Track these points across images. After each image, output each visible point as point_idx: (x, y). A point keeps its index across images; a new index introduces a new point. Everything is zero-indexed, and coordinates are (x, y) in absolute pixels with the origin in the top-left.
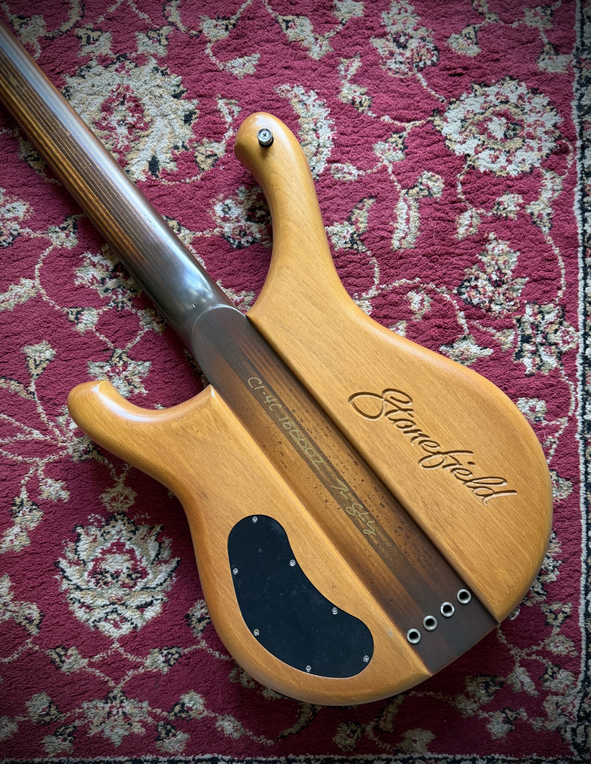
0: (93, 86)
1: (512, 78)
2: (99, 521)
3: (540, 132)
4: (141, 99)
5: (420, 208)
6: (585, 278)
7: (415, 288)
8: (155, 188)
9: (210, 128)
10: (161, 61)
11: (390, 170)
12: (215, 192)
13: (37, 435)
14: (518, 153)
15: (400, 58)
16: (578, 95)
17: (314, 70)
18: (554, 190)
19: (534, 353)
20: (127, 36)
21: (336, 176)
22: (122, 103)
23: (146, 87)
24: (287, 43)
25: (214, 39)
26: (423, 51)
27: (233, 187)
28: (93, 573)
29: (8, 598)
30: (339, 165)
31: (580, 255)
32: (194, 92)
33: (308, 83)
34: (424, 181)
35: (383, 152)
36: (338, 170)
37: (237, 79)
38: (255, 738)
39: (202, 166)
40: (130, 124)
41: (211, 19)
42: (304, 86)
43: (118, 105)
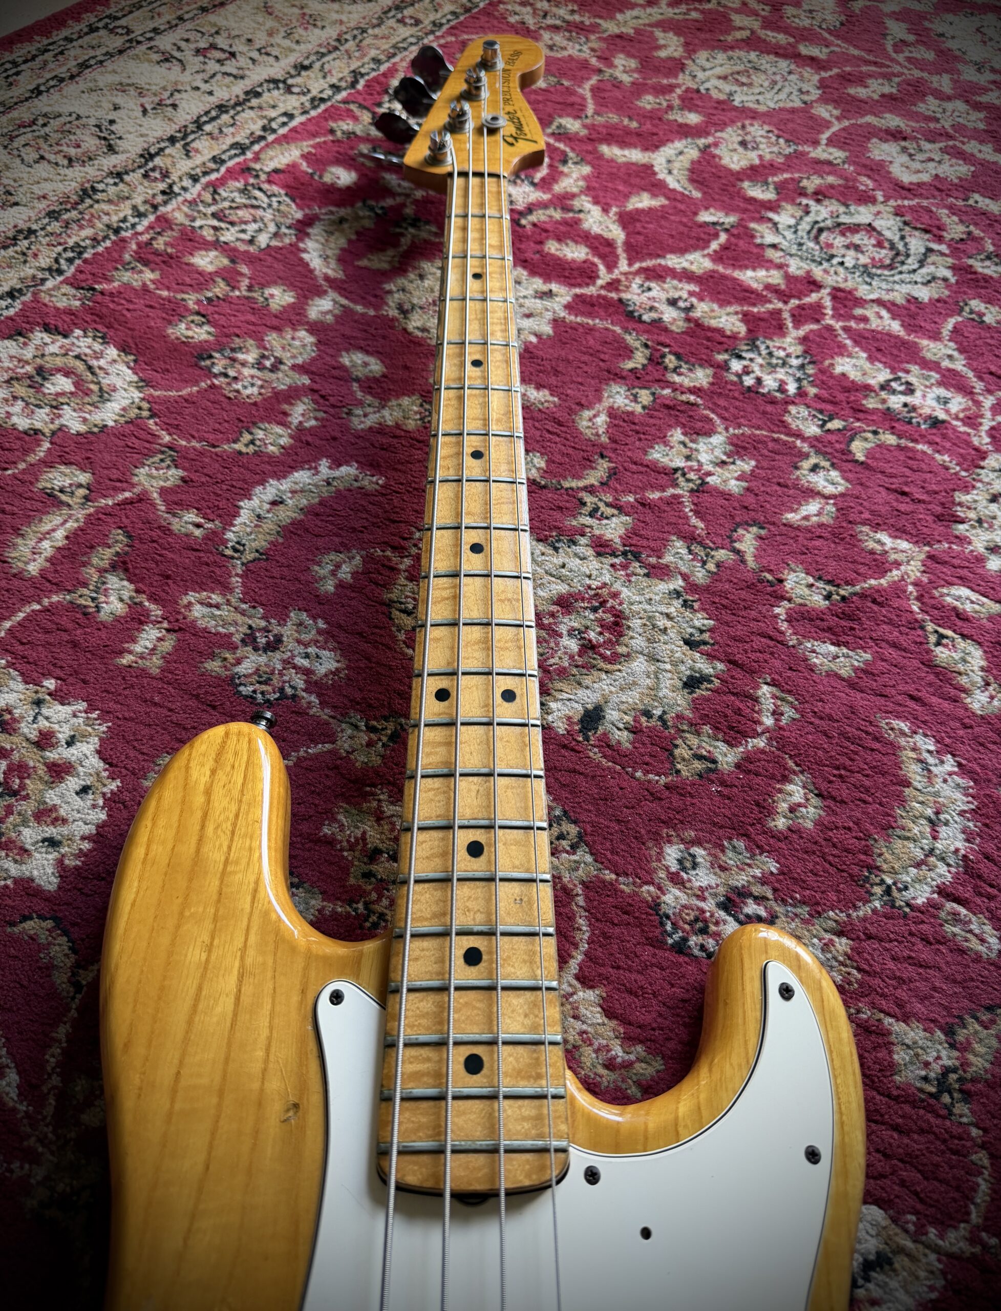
0: (563, 566)
4: (628, 619)
8: (572, 753)
9: (726, 716)
10: (692, 587)
12: (682, 822)
17: (965, 727)
20: (657, 534)
22: (595, 610)
23: (648, 607)
24: (930, 664)
25: (799, 601)
27: (721, 832)
30: (963, 911)
32: (725, 652)
33: (947, 741)
36: (956, 918)
37: (812, 670)
39: (679, 766)
40: (590, 641)
41: (807, 574)
42: (938, 742)
43: (586, 608)
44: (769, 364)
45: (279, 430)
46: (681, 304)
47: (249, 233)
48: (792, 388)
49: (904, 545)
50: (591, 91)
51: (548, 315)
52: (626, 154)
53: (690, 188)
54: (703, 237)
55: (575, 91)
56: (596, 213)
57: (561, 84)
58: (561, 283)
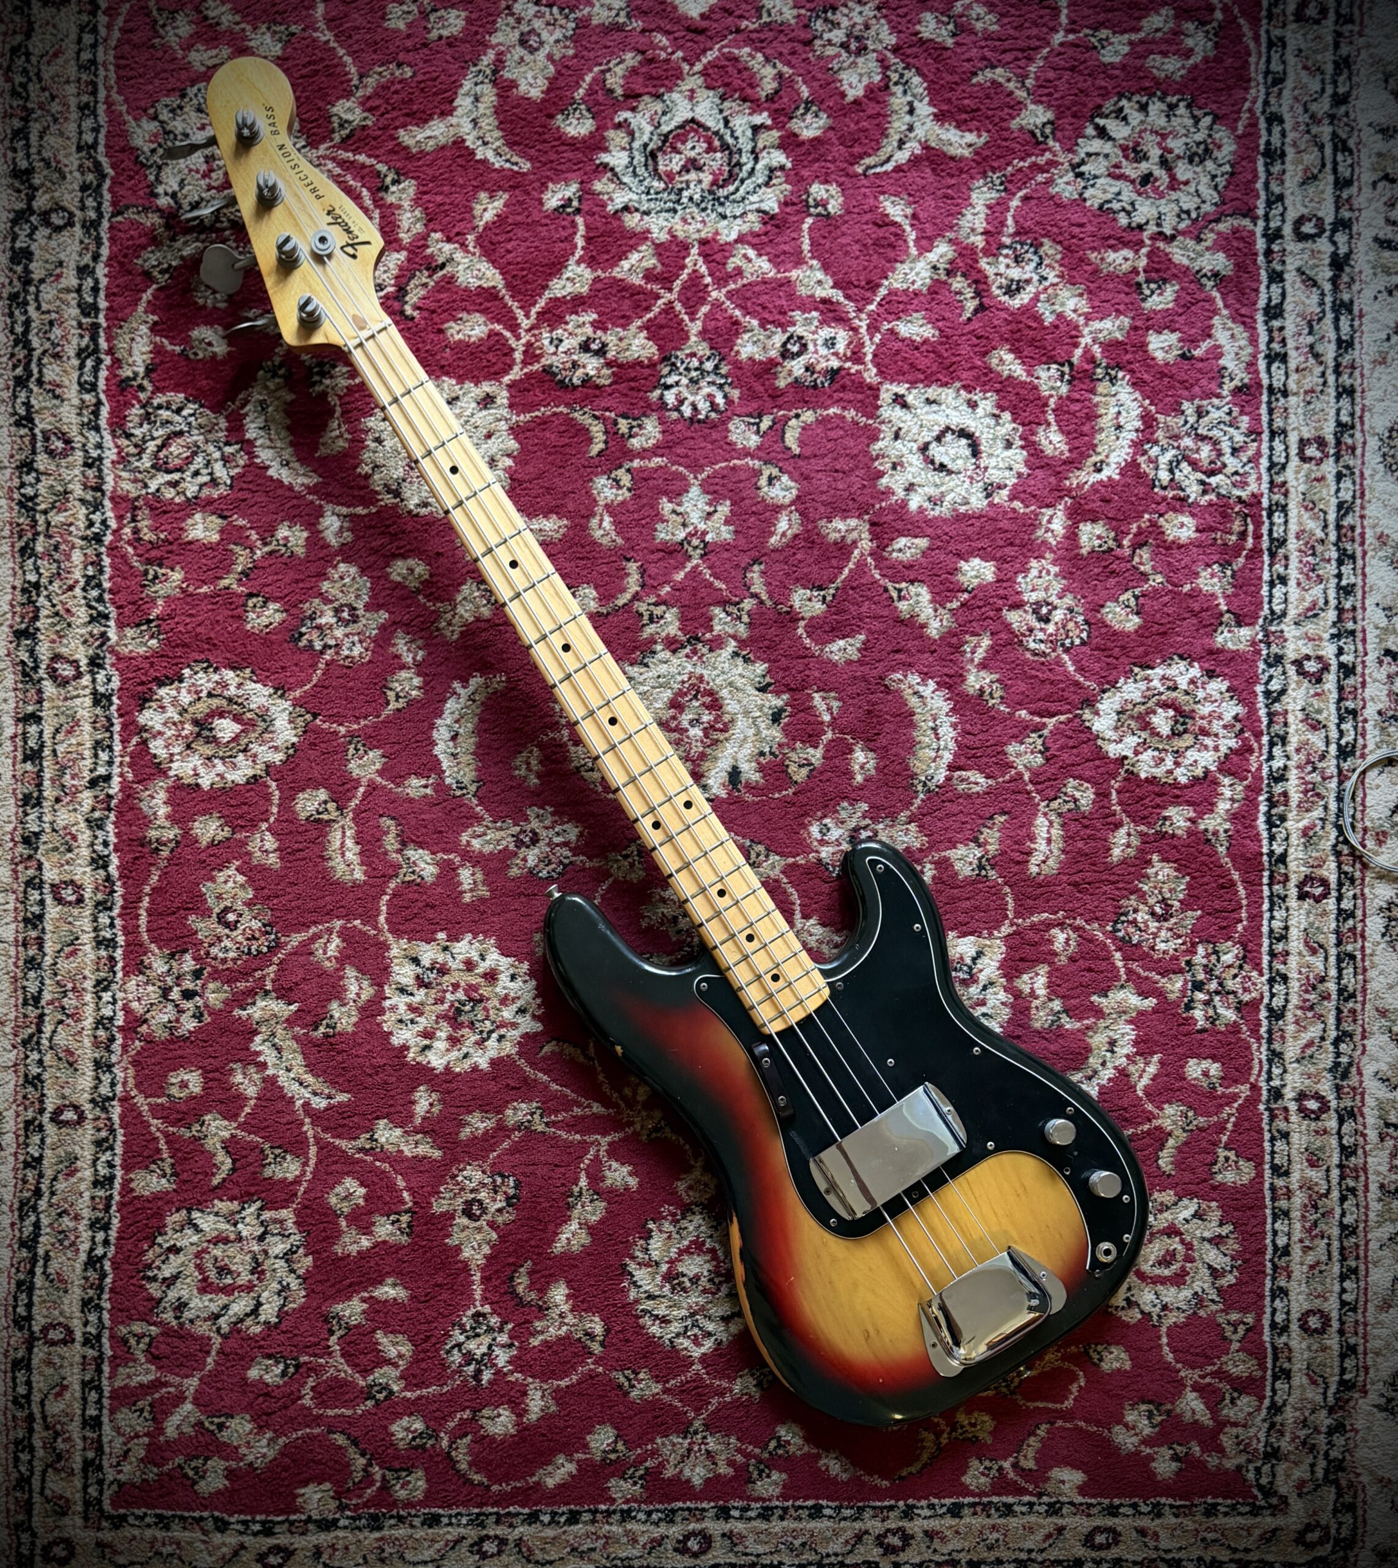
0: (659, 676)
1: (1182, 658)
2: (674, 1215)
3: (1216, 726)
5: (1063, 825)
6: (1271, 910)
7: (1061, 925)
8: (737, 805)
9: (804, 730)
10: (743, 643)
11: (1026, 777)
12: (812, 810)
13: (597, 1108)
14: (1189, 753)
15: (1041, 636)
16: (1265, 678)
17: (933, 652)
18: (1232, 800)
19: (1207, 1003)
20: (700, 611)
21: (960, 788)
22: (696, 698)
23: (724, 676)
24: (900, 620)
25: (808, 616)
26: (1071, 625)
27: (833, 802)
28: (669, 1277)
29: (565, 1308)
30: (963, 773)
31: (1265, 880)
32: (784, 684)
33: (926, 670)
34: (1069, 790)
35: (1019, 755)
36: (962, 779)
37: (836, 666)
38: (866, 1478)
40: (706, 724)
41: (805, 589)
42: (920, 674)
43: (690, 700)
44: (691, 380)
45: (404, 674)
46: (594, 347)
47: (204, 471)
48: (720, 400)
49: (853, 522)
50: (330, 29)
51: (503, 426)
52: (428, 133)
53: (515, 159)
54: (564, 234)
55: (314, 40)
56: (459, 256)
57: (293, 34)
58: (488, 377)
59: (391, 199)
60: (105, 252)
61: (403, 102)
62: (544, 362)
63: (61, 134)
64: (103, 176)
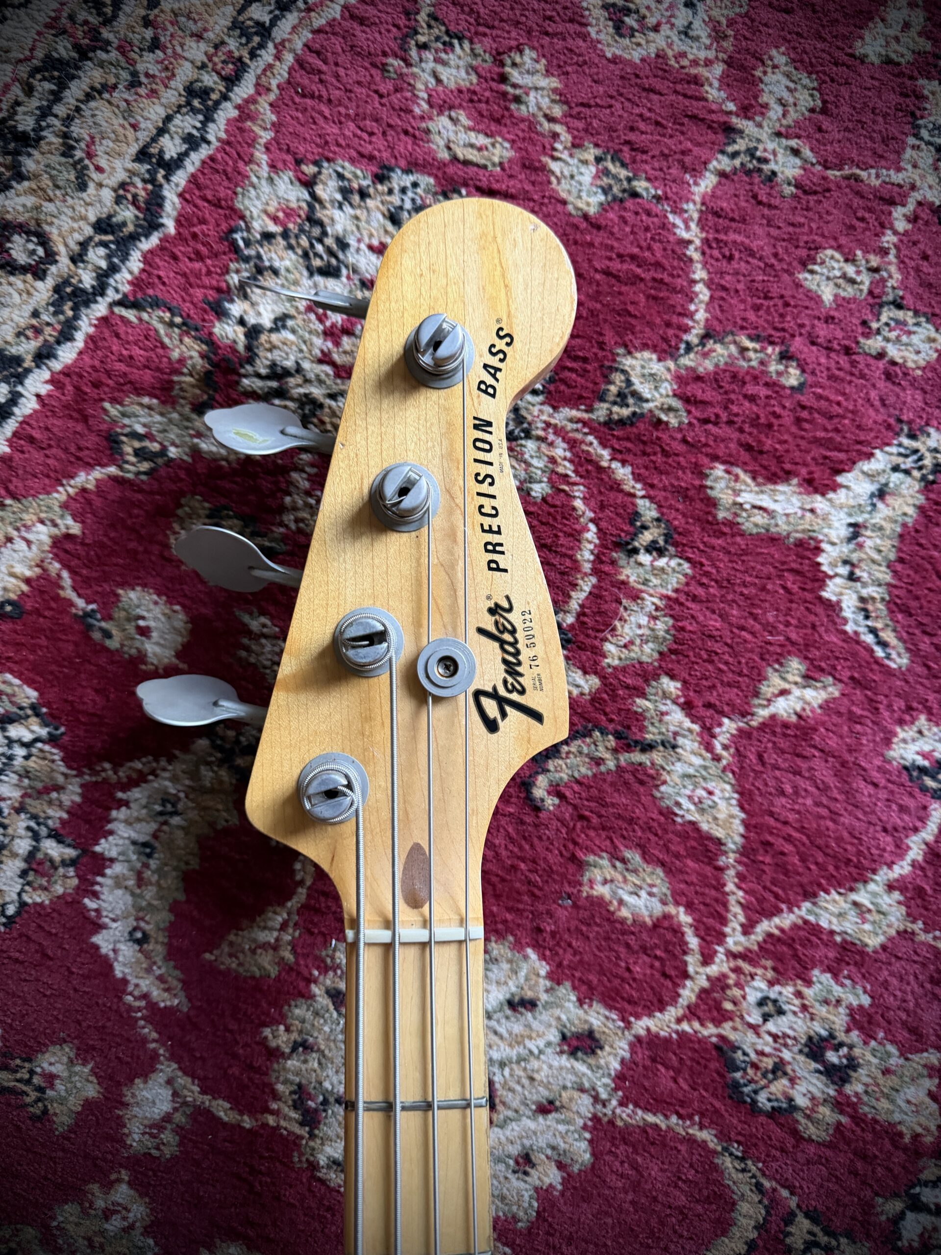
50: (702, 224)
51: (584, 1105)
52: (765, 501)
53: (888, 636)
54: (895, 818)
55: (665, 226)
56: (689, 745)
57: (635, 195)
58: (611, 999)
59: (630, 573)
60: (67, 354)
61: (755, 421)
62: (726, 1029)
63: (128, 112)
64: (152, 225)
